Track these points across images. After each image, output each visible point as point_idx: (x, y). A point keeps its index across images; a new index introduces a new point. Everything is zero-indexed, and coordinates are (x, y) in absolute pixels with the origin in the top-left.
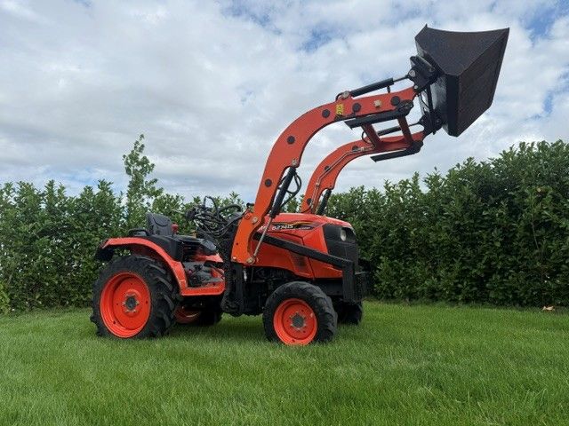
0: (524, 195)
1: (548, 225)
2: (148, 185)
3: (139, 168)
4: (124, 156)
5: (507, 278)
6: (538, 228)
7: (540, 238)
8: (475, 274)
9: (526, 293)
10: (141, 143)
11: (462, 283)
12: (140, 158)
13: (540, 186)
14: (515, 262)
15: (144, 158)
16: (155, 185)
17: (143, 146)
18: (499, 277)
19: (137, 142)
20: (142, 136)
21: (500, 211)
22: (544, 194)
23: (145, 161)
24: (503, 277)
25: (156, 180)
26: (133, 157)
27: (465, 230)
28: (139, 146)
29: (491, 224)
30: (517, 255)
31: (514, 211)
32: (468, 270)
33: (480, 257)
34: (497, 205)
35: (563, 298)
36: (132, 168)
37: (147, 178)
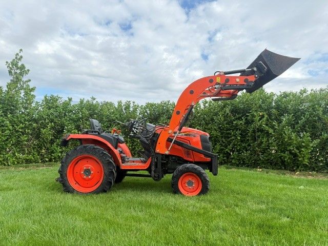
0: (253, 116)
1: (262, 131)
2: (24, 83)
3: (18, 71)
4: (7, 62)
5: (241, 154)
6: (258, 132)
7: (259, 137)
8: (227, 151)
9: (249, 161)
10: (20, 55)
11: (219, 155)
12: (20, 64)
13: (261, 112)
14: (245, 147)
15: (23, 65)
16: (29, 83)
17: (21, 57)
18: (237, 153)
19: (17, 54)
20: (21, 50)
21: (241, 122)
22: (263, 116)
23: (23, 67)
24: (239, 153)
25: (30, 81)
26: (14, 64)
27: (223, 130)
28: (18, 57)
29: (236, 128)
30: (246, 143)
31: (248, 123)
32: (223, 149)
33: (229, 143)
34: (240, 119)
35: (265, 164)
36: (13, 71)
37: (25, 79)
